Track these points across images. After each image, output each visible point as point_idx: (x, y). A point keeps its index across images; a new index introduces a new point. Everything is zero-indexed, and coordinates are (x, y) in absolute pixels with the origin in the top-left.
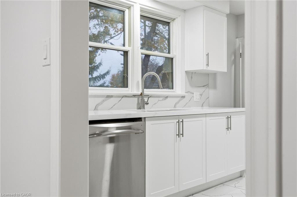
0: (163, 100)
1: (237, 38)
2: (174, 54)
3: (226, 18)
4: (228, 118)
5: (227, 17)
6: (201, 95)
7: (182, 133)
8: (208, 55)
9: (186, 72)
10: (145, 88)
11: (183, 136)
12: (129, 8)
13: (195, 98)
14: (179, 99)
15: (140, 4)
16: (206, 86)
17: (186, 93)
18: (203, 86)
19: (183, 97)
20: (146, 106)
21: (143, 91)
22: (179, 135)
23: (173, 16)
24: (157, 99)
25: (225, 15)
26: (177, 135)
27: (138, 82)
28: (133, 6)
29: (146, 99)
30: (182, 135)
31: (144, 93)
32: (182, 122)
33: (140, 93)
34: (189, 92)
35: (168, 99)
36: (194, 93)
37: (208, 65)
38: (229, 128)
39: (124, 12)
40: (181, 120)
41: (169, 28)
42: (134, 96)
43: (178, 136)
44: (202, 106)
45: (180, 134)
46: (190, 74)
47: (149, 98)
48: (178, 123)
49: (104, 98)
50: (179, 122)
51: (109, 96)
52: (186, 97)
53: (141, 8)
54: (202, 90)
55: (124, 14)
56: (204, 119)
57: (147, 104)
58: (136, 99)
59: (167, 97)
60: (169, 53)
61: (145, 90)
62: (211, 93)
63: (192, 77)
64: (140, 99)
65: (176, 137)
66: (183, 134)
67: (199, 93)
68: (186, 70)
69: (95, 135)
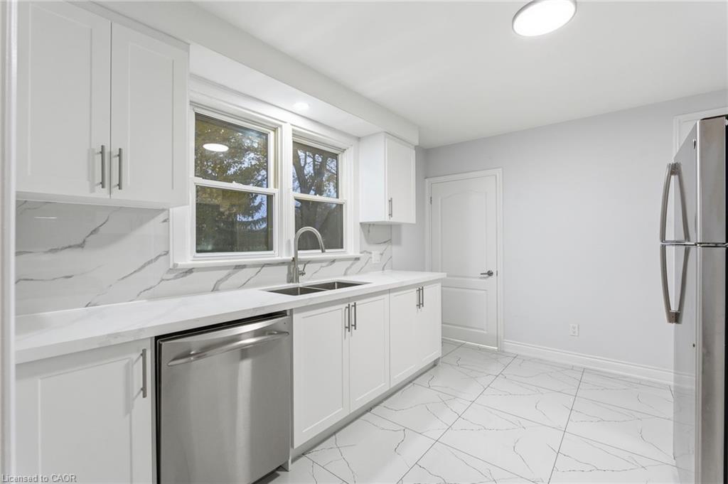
0: (328, 265)
1: (426, 178)
2: (345, 198)
3: (414, 152)
4: (419, 290)
5: (415, 149)
6: (382, 254)
7: (353, 324)
8: (390, 201)
9: (361, 224)
10: (299, 249)
11: (355, 329)
12: (275, 130)
13: (373, 259)
14: (351, 262)
15: (292, 125)
16: (388, 241)
17: (361, 253)
18: (385, 242)
19: (357, 259)
20: (300, 277)
21: (296, 254)
22: (349, 328)
23: (342, 146)
24: (320, 264)
25: (413, 147)
26: (346, 327)
27: (289, 241)
28: (281, 126)
29: (301, 267)
30: (353, 327)
31: (299, 257)
32: (355, 306)
33: (291, 258)
34: (365, 251)
35: (336, 263)
36: (373, 252)
37: (391, 215)
38: (420, 304)
39: (266, 135)
40: (352, 304)
41: (337, 162)
42: (283, 263)
43: (347, 329)
44: (383, 269)
45: (350, 326)
46: (367, 227)
47: (305, 265)
48: (347, 309)
49: (228, 271)
50: (349, 307)
51: (239, 266)
52: (361, 259)
53: (293, 130)
54: (383, 247)
55: (267, 139)
56: (386, 296)
57: (303, 274)
58: (285, 268)
59: (334, 261)
60: (337, 197)
61: (299, 252)
62: (395, 250)
63: (369, 231)
64: (292, 266)
65: (345, 331)
66: (355, 325)
67: (379, 253)
68: (361, 221)
69: (192, 358)
